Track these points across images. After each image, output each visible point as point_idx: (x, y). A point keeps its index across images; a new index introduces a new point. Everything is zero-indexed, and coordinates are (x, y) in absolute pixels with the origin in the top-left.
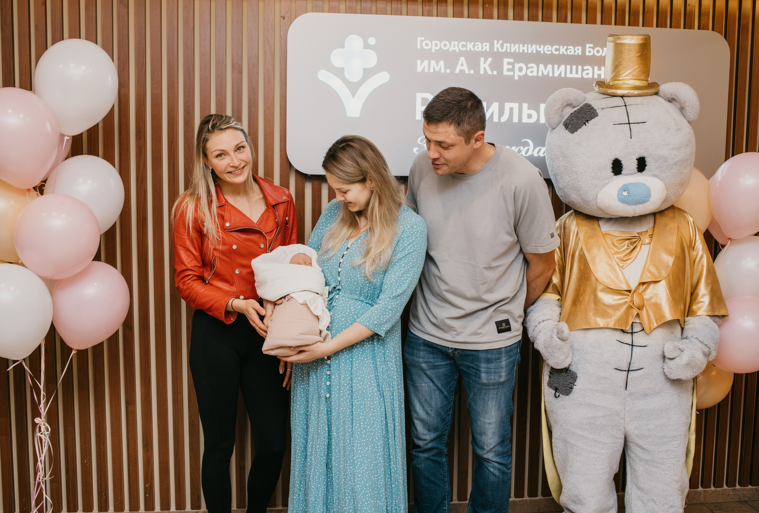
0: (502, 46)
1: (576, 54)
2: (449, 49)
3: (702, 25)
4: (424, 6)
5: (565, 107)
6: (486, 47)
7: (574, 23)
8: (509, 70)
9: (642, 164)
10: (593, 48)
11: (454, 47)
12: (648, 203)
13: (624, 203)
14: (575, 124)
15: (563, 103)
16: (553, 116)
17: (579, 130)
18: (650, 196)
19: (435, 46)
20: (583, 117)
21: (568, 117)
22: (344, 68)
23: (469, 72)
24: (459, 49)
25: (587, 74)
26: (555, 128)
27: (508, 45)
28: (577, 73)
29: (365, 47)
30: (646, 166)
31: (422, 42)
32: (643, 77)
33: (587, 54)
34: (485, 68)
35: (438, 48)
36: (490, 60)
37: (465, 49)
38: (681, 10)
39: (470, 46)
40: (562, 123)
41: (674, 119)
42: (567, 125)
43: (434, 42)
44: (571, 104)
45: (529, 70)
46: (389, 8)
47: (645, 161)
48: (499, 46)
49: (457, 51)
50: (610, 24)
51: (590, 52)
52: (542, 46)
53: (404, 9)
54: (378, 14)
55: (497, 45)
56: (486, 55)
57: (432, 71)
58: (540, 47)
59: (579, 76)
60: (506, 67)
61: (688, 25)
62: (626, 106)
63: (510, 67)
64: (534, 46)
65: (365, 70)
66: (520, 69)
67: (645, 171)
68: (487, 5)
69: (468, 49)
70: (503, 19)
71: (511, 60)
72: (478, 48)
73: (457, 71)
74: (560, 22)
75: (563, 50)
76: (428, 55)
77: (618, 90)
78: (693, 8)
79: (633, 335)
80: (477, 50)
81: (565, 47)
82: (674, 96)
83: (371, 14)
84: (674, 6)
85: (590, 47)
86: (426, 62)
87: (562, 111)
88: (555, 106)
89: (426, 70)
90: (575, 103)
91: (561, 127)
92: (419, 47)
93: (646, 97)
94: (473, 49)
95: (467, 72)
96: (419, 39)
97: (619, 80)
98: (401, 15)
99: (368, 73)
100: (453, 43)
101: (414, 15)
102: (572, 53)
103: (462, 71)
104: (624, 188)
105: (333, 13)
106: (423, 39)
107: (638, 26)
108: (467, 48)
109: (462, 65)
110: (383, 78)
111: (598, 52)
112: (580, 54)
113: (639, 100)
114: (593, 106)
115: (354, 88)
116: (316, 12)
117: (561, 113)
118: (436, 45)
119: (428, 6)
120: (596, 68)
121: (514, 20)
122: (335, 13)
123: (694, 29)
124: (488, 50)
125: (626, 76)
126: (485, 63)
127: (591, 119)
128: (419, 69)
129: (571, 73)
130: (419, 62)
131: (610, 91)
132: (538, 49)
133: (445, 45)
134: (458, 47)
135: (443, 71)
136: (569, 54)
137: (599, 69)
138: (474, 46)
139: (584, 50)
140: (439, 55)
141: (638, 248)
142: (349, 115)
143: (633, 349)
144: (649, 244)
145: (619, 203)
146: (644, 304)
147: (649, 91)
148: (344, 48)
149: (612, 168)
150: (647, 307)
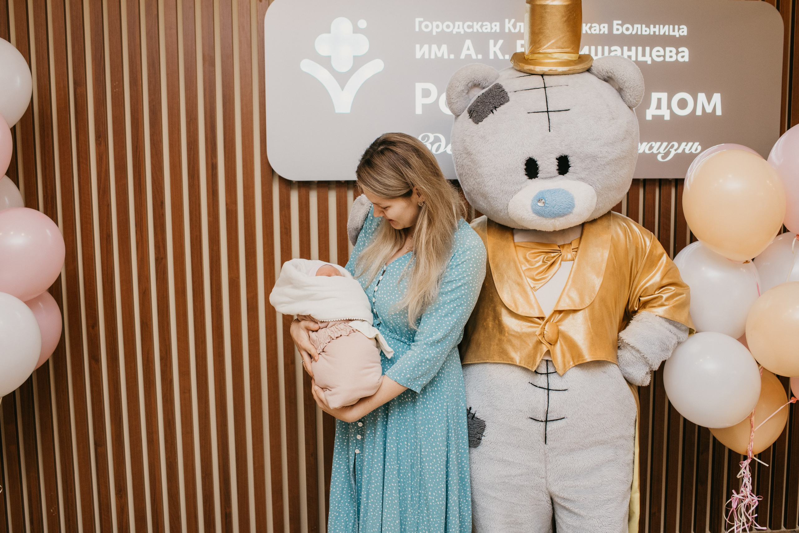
0: (514, 26)
1: (602, 32)
2: (452, 31)
5: (471, 88)
6: (496, 27)
9: (563, 165)
10: (622, 25)
11: (459, 28)
12: (571, 214)
13: (540, 216)
14: (481, 111)
15: (468, 83)
16: (456, 100)
17: (485, 120)
18: (573, 207)
19: (436, 27)
20: (490, 102)
21: (475, 102)
22: (330, 56)
23: (477, 57)
24: (465, 31)
26: (459, 116)
27: (522, 24)
29: (355, 32)
30: (570, 167)
31: (420, 23)
32: (569, 49)
33: (615, 32)
34: (495, 52)
35: (439, 30)
36: (501, 42)
37: (471, 30)
39: (477, 27)
40: (467, 109)
42: (471, 114)
43: (435, 24)
44: (479, 84)
47: (568, 161)
48: (510, 25)
49: (462, 32)
51: (618, 30)
56: (496, 36)
57: (433, 57)
65: (355, 58)
67: (568, 173)
69: (475, 30)
72: (486, 29)
73: (463, 57)
75: (585, 28)
76: (428, 39)
77: (537, 67)
79: (549, 377)
80: (485, 31)
85: (617, 24)
86: (426, 47)
87: (468, 93)
88: (458, 87)
89: (427, 56)
90: (485, 83)
91: (466, 114)
92: (417, 29)
94: (480, 30)
95: (474, 57)
96: (417, 20)
99: (359, 62)
100: (457, 23)
102: (597, 32)
103: (468, 56)
104: (540, 197)
106: (422, 19)
108: (473, 29)
109: (468, 49)
110: (377, 66)
111: (627, 29)
112: (606, 32)
113: (564, 79)
117: (466, 97)
118: (438, 26)
120: (625, 48)
124: (498, 31)
126: (495, 46)
127: (500, 106)
128: (418, 55)
129: (596, 54)
130: (418, 46)
133: (448, 27)
134: (463, 28)
135: (446, 57)
136: (594, 32)
137: (630, 50)
138: (482, 26)
139: (611, 28)
140: (441, 38)
141: (557, 265)
142: (337, 111)
143: (549, 395)
144: (573, 260)
146: (558, 337)
147: (578, 67)
148: (330, 32)
149: (525, 169)
150: (562, 340)
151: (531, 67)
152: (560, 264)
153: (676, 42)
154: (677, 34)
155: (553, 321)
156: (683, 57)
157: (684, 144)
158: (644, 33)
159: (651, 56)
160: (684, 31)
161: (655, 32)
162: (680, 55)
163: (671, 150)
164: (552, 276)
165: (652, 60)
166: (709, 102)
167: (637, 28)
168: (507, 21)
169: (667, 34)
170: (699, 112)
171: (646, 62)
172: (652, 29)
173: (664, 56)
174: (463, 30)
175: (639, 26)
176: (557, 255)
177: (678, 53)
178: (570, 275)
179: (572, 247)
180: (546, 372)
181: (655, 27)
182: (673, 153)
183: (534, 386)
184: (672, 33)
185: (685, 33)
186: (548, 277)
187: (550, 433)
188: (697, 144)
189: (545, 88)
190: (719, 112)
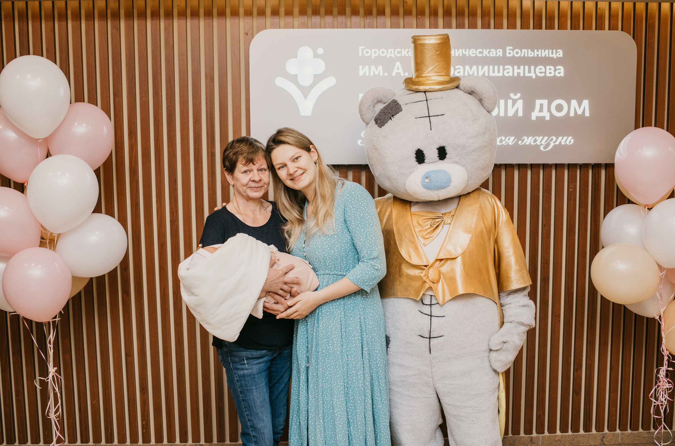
1: (498, 55)
2: (386, 55)
3: (612, 26)
4: (365, 20)
5: (376, 103)
7: (497, 29)
9: (442, 153)
10: (513, 50)
11: (391, 53)
12: (449, 187)
13: (427, 189)
14: (383, 119)
15: (374, 100)
16: (366, 113)
17: (386, 125)
18: (450, 181)
19: (374, 53)
20: (389, 112)
21: (379, 113)
22: (297, 75)
23: (404, 74)
24: (395, 55)
25: (508, 73)
26: (368, 123)
28: (499, 72)
29: (314, 57)
30: (447, 154)
31: (363, 50)
33: (508, 55)
35: (377, 55)
37: (400, 55)
38: (592, 14)
39: (404, 52)
40: (374, 118)
42: (376, 120)
43: (373, 50)
44: (382, 101)
45: (457, 71)
46: (335, 23)
47: (445, 150)
49: (394, 57)
50: (528, 28)
51: (510, 53)
52: (467, 50)
53: (348, 23)
54: (326, 28)
57: (372, 74)
58: (466, 51)
59: (501, 74)
61: (600, 27)
64: (460, 50)
65: (315, 76)
67: (446, 159)
68: (420, 17)
69: (403, 55)
70: (434, 28)
73: (394, 74)
74: (483, 29)
75: (486, 52)
76: (368, 61)
77: (420, 86)
78: (603, 11)
79: (432, 307)
81: (488, 50)
82: (472, 89)
83: (320, 28)
84: (586, 10)
85: (509, 49)
86: (367, 68)
87: (374, 107)
88: (367, 103)
89: (367, 74)
90: (385, 100)
91: (373, 122)
92: (360, 55)
93: (446, 92)
94: (407, 55)
95: (402, 74)
96: (361, 48)
97: (422, 77)
98: (346, 28)
99: (318, 79)
100: (390, 50)
101: (357, 28)
102: (494, 55)
103: (398, 74)
104: (427, 176)
105: (288, 28)
106: (364, 47)
107: (554, 29)
108: (402, 54)
109: (398, 69)
110: (330, 82)
111: (517, 53)
112: (501, 55)
113: (439, 94)
114: (398, 102)
115: (305, 91)
116: (274, 28)
117: (373, 109)
118: (375, 53)
119: (369, 19)
120: (516, 67)
121: (443, 28)
122: (290, 28)
123: (604, 30)
125: (428, 73)
127: (396, 114)
129: (494, 72)
130: (361, 67)
132: (464, 53)
133: (383, 52)
134: (394, 53)
135: (381, 74)
136: (492, 55)
137: (519, 68)
138: (408, 52)
139: (504, 52)
140: (378, 61)
141: (440, 227)
142: (301, 115)
143: (432, 319)
144: (450, 224)
145: (423, 189)
146: (440, 278)
147: (449, 85)
148: (297, 58)
149: (416, 157)
150: (443, 280)
151: (417, 87)
152: (443, 226)
153: (554, 62)
154: (554, 56)
155: (436, 267)
156: (559, 73)
157: (560, 138)
158: (530, 55)
159: (535, 72)
160: (560, 53)
161: (538, 55)
162: (557, 72)
163: (550, 142)
164: (437, 235)
165: (536, 75)
166: (580, 107)
167: (525, 52)
169: (547, 56)
170: (572, 114)
171: (532, 77)
172: (536, 53)
173: (545, 73)
174: (394, 55)
175: (526, 50)
176: (441, 220)
177: (555, 70)
178: (447, 234)
179: (452, 215)
180: (430, 304)
181: (538, 51)
182: (552, 144)
183: (422, 313)
184: (551, 56)
185: (561, 56)
186: (433, 236)
187: (433, 346)
188: (570, 138)
189: (427, 100)
190: (587, 114)
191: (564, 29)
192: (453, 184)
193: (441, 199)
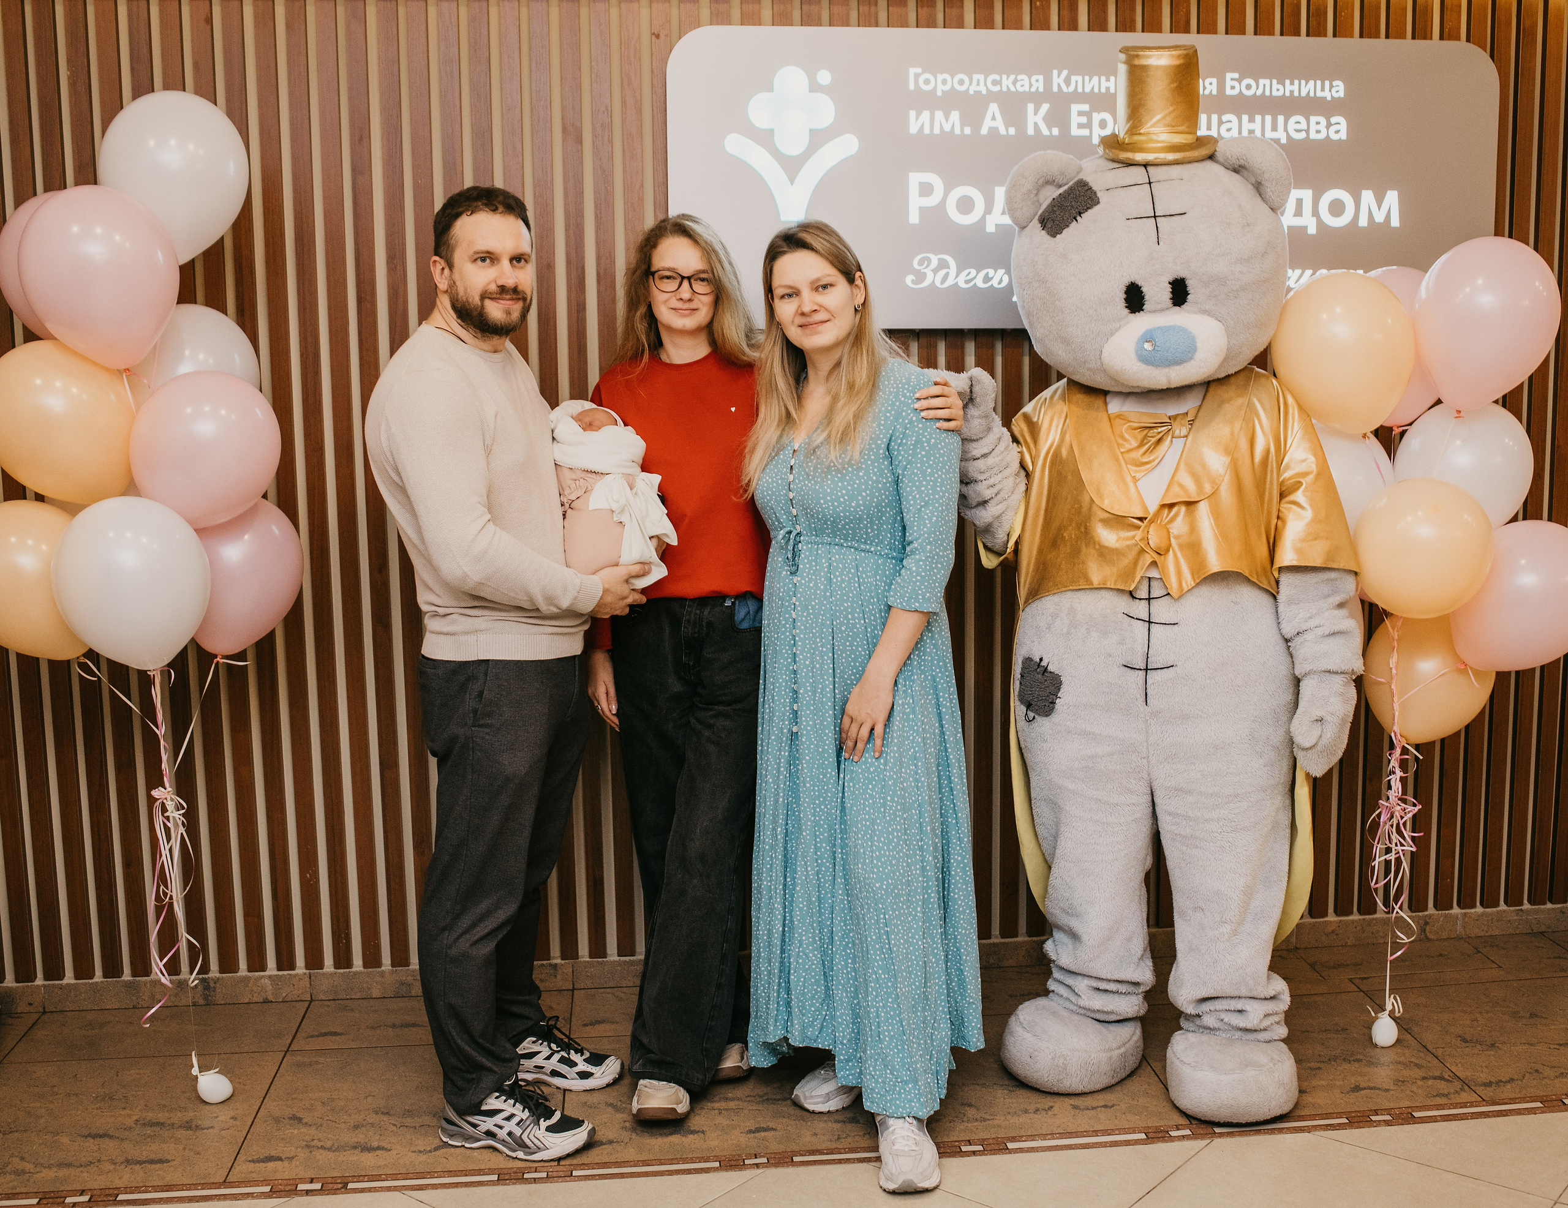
0: (1067, 81)
1: (1207, 92)
2: (968, 89)
3: (1446, 30)
4: (919, 9)
5: (1042, 186)
6: (1038, 83)
7: (1203, 33)
8: (1081, 126)
9: (1179, 292)
10: (1239, 81)
11: (978, 84)
12: (1192, 361)
13: (1147, 364)
14: (1058, 219)
15: (1038, 179)
16: (1021, 205)
17: (1065, 232)
18: (1194, 350)
19: (941, 83)
20: (1072, 206)
21: (1048, 206)
22: (772, 130)
23: (1007, 131)
24: (987, 89)
25: (1229, 129)
26: (1026, 226)
27: (1079, 78)
28: (1209, 128)
29: (812, 90)
30: (1189, 294)
31: (917, 76)
32: (1183, 128)
33: (1229, 92)
34: (1036, 124)
35: (947, 87)
36: (1045, 107)
37: (997, 88)
38: (1406, 3)
39: (1007, 82)
40: (1037, 217)
41: (1240, 206)
42: (1044, 222)
43: (940, 77)
44: (1053, 182)
46: (854, 15)
47: (1185, 286)
48: (1061, 81)
49: (984, 92)
50: (1271, 33)
51: (1233, 88)
53: (883, 15)
54: (835, 26)
55: (1058, 80)
56: (1037, 98)
57: (937, 131)
60: (1075, 120)
61: (1421, 32)
62: (1150, 183)
63: (1084, 120)
65: (812, 132)
66: (1103, 124)
67: (1186, 303)
69: (1005, 89)
70: (1070, 30)
71: (1085, 107)
72: (1022, 86)
73: (984, 131)
74: (1175, 32)
76: (928, 101)
77: (1137, 154)
79: (1151, 604)
80: (1021, 89)
82: (1242, 162)
83: (821, 25)
85: (1232, 79)
86: (926, 114)
87: (1037, 194)
88: (1024, 185)
89: (927, 131)
90: (1061, 179)
91: (1036, 224)
92: (912, 87)
93: (1189, 166)
94: (1013, 89)
95: (1003, 131)
96: (912, 71)
97: (1140, 134)
98: (877, 26)
99: (818, 138)
100: (975, 77)
101: (902, 27)
103: (994, 131)
104: (1148, 337)
105: (749, 25)
106: (919, 70)
107: (1325, 35)
108: (1001, 87)
109: (994, 118)
110: (847, 145)
111: (1248, 87)
112: (1215, 92)
113: (1175, 171)
114: (1091, 184)
115: (792, 166)
116: (718, 24)
117: (1035, 199)
118: (944, 82)
119: (928, 8)
120: (1245, 118)
121: (1089, 30)
122: (754, 25)
123: (1431, 39)
124: (1041, 89)
125: (1153, 126)
126: (1035, 114)
127: (1086, 210)
128: (914, 129)
130: (913, 114)
131: (1124, 155)
133: (961, 82)
134: (985, 84)
135: (957, 131)
137: (1252, 120)
138: (1015, 82)
139: (1222, 85)
140: (950, 101)
141: (1165, 444)
142: (783, 219)
143: (1151, 630)
144: (1185, 436)
145: (1140, 364)
146: (1170, 545)
147: (1196, 154)
148: (772, 91)
149: (1125, 299)
150: (1177, 549)
151: (1129, 155)
152: (1170, 443)
153: (1326, 108)
154: (1327, 95)
155: (1161, 521)
156: (1337, 132)
158: (1275, 93)
159: (1286, 130)
160: (1338, 90)
161: (1292, 92)
162: (1332, 129)
164: (1160, 458)
165: (1288, 136)
166: (1379, 205)
167: (1264, 85)
168: (1055, 72)
169: (1312, 94)
170: (1363, 222)
171: (1279, 139)
172: (1288, 87)
173: (1307, 131)
174: (985, 88)
175: (1267, 82)
176: (1165, 430)
177: (1329, 125)
178: (1181, 455)
179: (1189, 419)
180: (1147, 598)
181: (1292, 83)
183: (1130, 618)
184: (1319, 94)
185: (1341, 94)
186: (1153, 460)
187: (1152, 686)
190: (1395, 222)
191: (1346, 36)
192: (1200, 355)
193: (1173, 387)
